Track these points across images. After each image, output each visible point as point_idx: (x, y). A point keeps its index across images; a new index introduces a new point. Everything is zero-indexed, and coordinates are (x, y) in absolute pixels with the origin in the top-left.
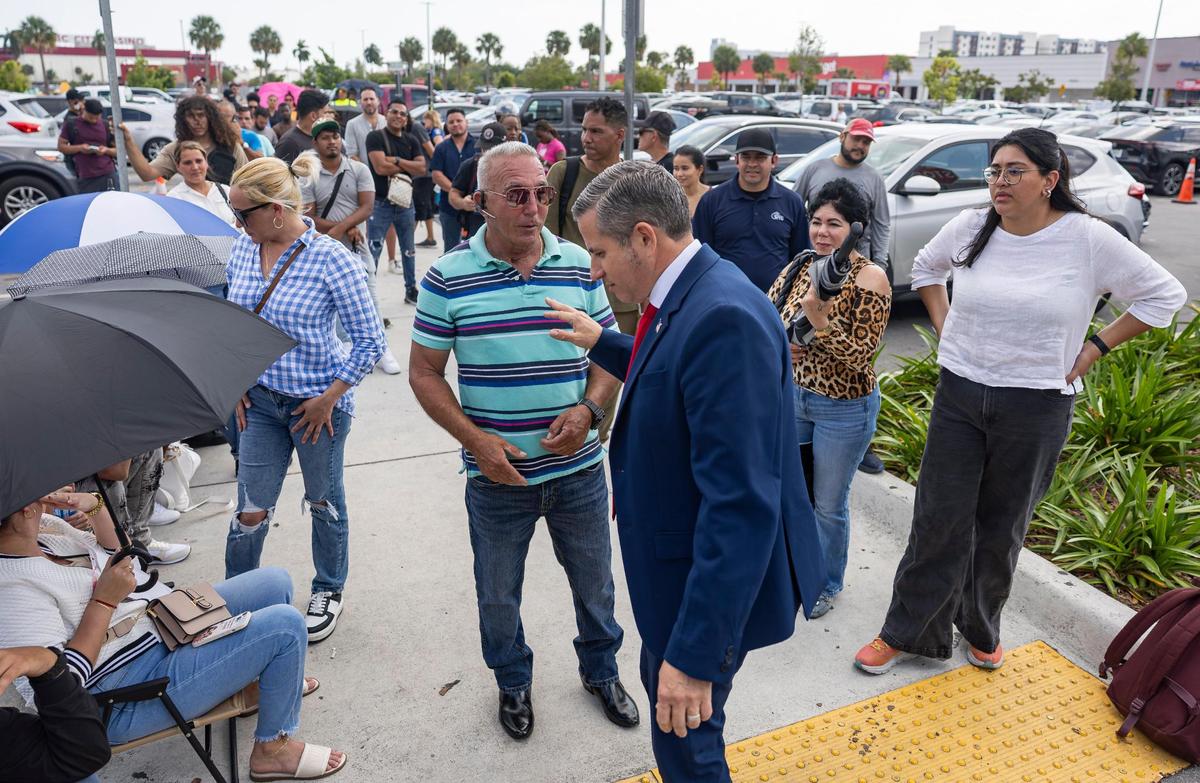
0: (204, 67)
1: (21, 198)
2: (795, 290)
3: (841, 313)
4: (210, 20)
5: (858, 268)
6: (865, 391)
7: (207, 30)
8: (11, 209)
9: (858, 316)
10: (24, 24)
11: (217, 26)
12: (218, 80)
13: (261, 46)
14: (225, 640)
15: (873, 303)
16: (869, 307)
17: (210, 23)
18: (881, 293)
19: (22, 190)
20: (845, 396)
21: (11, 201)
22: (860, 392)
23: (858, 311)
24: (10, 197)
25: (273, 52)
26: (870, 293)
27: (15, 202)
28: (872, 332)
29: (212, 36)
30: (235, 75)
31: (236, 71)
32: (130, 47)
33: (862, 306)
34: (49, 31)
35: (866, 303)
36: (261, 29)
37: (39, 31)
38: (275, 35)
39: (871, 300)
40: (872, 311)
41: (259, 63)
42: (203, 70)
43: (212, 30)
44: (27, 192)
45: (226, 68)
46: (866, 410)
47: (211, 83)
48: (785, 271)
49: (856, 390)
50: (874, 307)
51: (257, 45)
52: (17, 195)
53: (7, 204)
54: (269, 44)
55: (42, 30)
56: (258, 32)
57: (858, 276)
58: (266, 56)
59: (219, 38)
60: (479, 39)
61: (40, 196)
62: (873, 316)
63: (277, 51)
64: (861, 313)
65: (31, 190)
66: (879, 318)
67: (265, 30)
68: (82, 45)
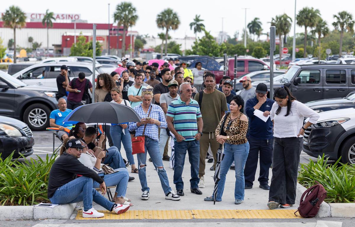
0: (121, 37)
1: (35, 114)
2: (226, 121)
3: (238, 126)
4: (129, 5)
5: (241, 115)
6: (245, 142)
7: (127, 12)
8: (30, 118)
9: (241, 127)
10: (8, 11)
11: (134, 9)
12: (131, 47)
13: (164, 23)
14: (114, 174)
15: (244, 123)
16: (243, 124)
17: (129, 8)
18: (245, 121)
19: (36, 110)
20: (240, 143)
21: (31, 115)
22: (244, 142)
23: (241, 125)
24: (31, 113)
25: (173, 29)
26: (243, 121)
27: (33, 116)
28: (243, 130)
29: (130, 16)
30: (144, 42)
31: (146, 40)
32: (69, 21)
33: (241, 124)
34: (22, 15)
35: (242, 124)
36: (166, 11)
37: (16, 16)
38: (175, 16)
39: (243, 123)
40: (244, 125)
41: (162, 36)
42: (121, 40)
43: (130, 12)
44: (38, 111)
45: (139, 37)
46: (245, 147)
47: (126, 50)
48: (224, 117)
49: (242, 142)
50: (244, 124)
51: (161, 24)
52: (34, 112)
53: (30, 116)
54: (170, 22)
55: (17, 15)
56: (163, 13)
57: (241, 117)
58: (167, 31)
59: (135, 18)
60: (335, 16)
61: (43, 113)
62: (244, 126)
63: (176, 27)
64: (241, 126)
65: (40, 110)
66: (245, 127)
67: (168, 12)
68: (35, 21)
